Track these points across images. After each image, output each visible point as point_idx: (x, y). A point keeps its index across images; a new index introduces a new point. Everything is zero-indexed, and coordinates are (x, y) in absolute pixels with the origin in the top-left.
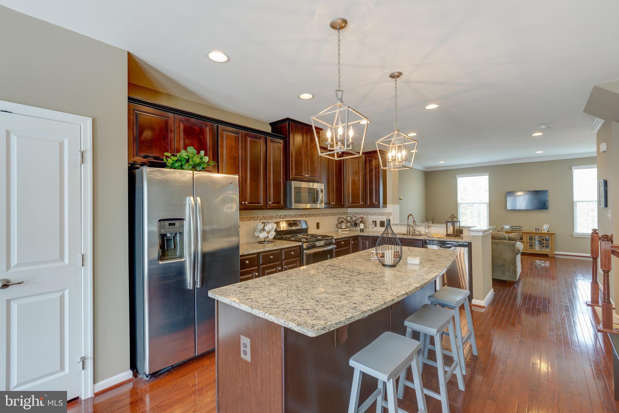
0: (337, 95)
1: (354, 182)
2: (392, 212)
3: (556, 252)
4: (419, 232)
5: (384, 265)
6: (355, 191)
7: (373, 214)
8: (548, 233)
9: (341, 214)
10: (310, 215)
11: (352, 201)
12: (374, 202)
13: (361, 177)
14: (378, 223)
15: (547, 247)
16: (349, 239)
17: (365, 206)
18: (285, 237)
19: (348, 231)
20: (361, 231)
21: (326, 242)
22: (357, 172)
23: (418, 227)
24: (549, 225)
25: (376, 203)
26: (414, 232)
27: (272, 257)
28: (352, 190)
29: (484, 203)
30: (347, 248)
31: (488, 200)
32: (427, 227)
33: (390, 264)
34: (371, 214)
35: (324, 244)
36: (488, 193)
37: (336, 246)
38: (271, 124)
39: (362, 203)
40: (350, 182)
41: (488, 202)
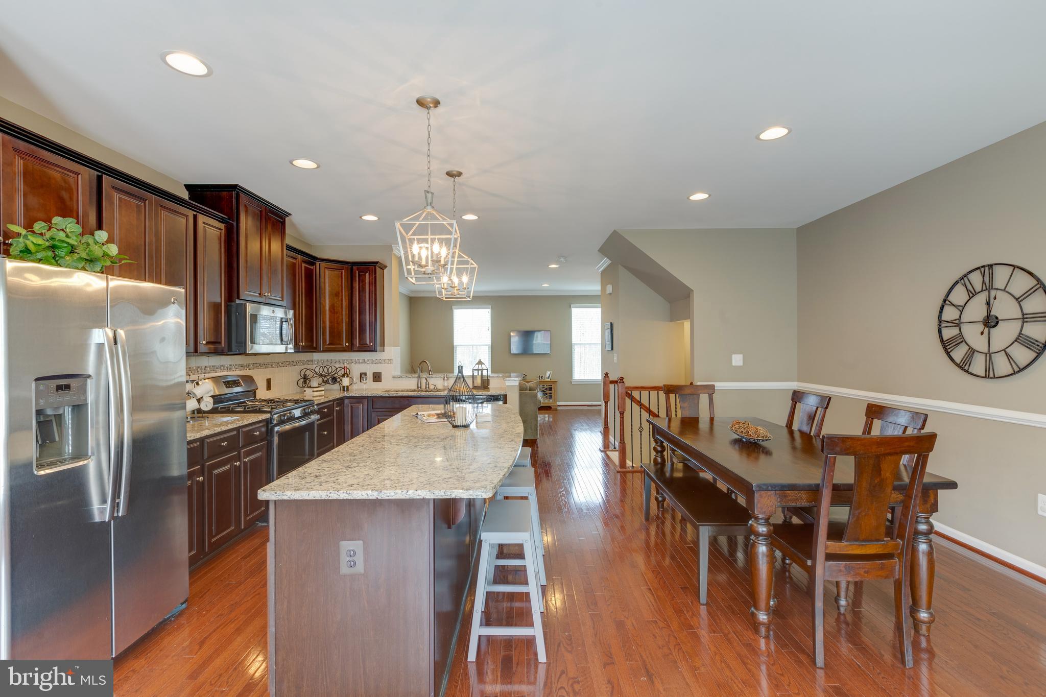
0: (426, 198)
1: (332, 308)
2: (393, 358)
3: (559, 403)
4: (435, 386)
5: (454, 426)
6: (336, 325)
7: (361, 361)
8: (552, 380)
9: (304, 363)
10: (255, 365)
11: (329, 340)
12: (368, 342)
13: (346, 301)
14: (370, 376)
15: (551, 397)
16: (332, 403)
17: (351, 349)
18: (221, 408)
19: (323, 390)
20: (344, 390)
21: (304, 409)
22: (339, 293)
23: (433, 379)
24: (551, 372)
25: (372, 344)
26: (427, 386)
27: (226, 443)
28: (330, 322)
29: (486, 345)
30: (329, 418)
31: (490, 342)
32: (446, 379)
33: (461, 424)
34: (357, 362)
35: (301, 414)
36: (489, 332)
37: (319, 416)
38: (188, 187)
39: (347, 344)
40: (327, 308)
41: (490, 344)
